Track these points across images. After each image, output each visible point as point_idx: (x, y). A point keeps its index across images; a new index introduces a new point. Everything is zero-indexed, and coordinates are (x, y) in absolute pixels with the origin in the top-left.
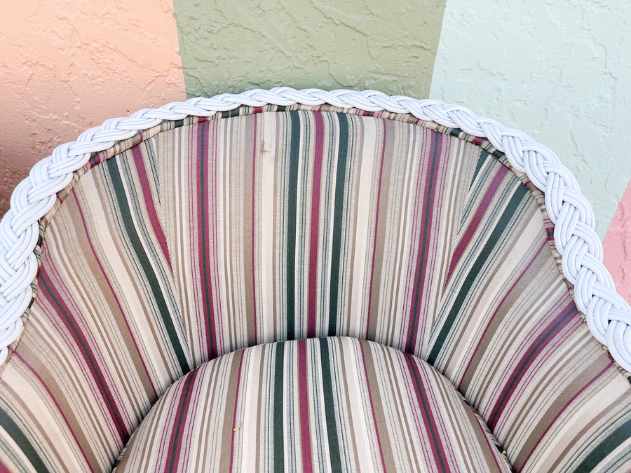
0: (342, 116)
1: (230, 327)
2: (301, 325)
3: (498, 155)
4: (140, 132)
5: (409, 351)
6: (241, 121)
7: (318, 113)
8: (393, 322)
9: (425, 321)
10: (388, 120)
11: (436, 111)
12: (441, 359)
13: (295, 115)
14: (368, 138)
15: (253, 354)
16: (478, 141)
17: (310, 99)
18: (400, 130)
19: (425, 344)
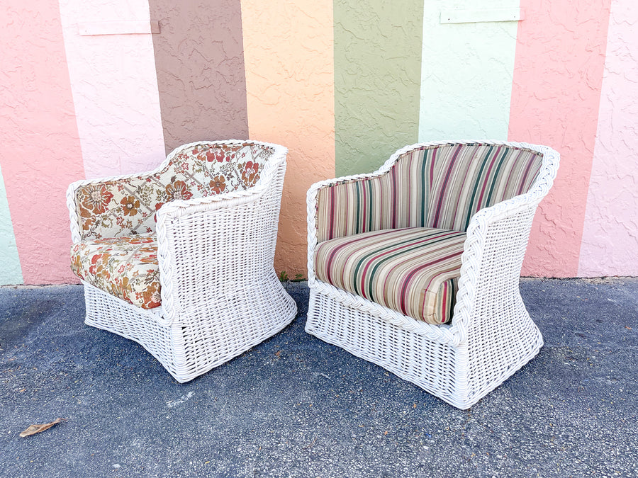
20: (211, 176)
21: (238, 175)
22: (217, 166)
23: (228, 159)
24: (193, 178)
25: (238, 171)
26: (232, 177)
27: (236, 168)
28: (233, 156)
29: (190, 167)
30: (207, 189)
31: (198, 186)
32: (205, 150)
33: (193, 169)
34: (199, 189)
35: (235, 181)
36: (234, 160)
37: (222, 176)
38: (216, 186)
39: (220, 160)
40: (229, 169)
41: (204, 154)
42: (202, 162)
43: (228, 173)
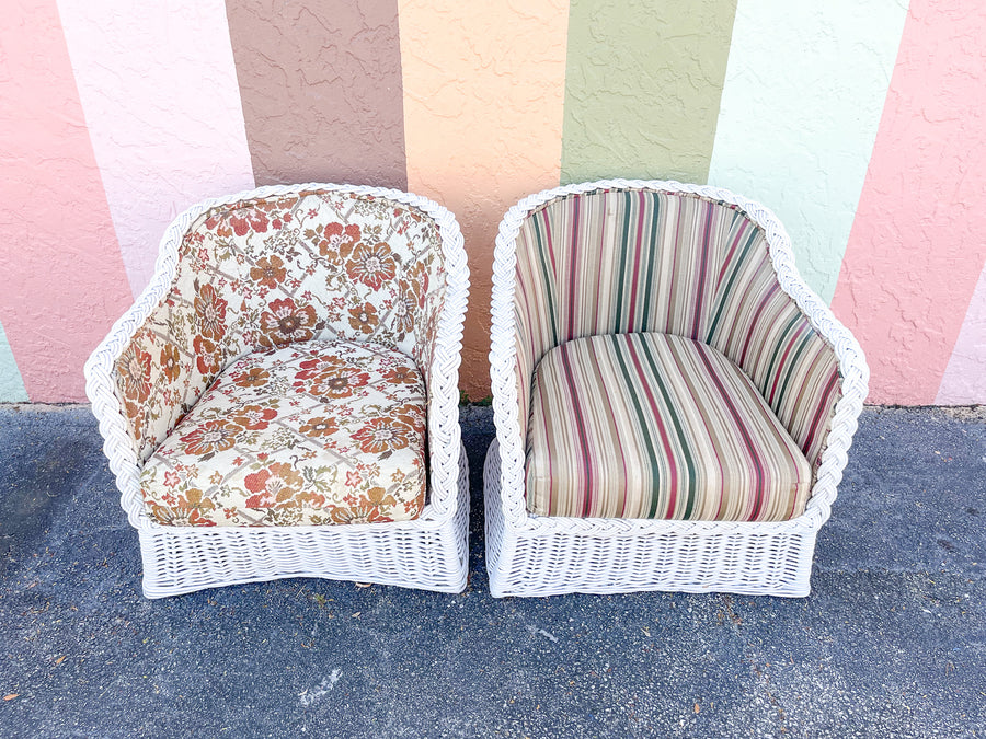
0: (655, 195)
1: (583, 322)
2: (624, 325)
3: (743, 213)
4: (547, 201)
5: (694, 338)
6: (597, 198)
7: (641, 193)
8: (684, 320)
9: (704, 317)
10: (682, 197)
11: (710, 191)
12: (714, 341)
13: (627, 194)
14: (671, 208)
15: (597, 340)
16: (733, 207)
17: (637, 185)
18: (689, 202)
19: (704, 333)
20: (248, 260)
21: (308, 249)
22: (258, 240)
23: (277, 224)
24: (220, 273)
25: (309, 243)
26: (296, 254)
27: (302, 237)
28: (288, 218)
29: (211, 254)
30: (248, 285)
31: (233, 284)
32: (225, 216)
33: (216, 255)
34: (234, 290)
35: (306, 260)
36: (291, 226)
37: (274, 258)
38: (265, 276)
39: (261, 227)
40: (287, 242)
41: (226, 225)
42: (227, 240)
43: (286, 249)
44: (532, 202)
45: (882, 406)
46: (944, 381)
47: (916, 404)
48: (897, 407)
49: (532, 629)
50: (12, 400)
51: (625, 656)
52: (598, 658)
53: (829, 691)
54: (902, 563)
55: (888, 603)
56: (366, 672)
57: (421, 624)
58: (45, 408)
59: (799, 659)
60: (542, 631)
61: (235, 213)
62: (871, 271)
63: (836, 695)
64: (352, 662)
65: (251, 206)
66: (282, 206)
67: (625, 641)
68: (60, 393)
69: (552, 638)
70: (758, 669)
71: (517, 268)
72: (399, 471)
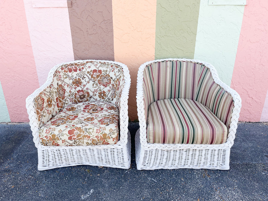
0: (180, 62)
1: (162, 95)
2: (173, 96)
3: (204, 65)
4: (151, 63)
5: (192, 99)
6: (164, 63)
7: (176, 62)
8: (189, 95)
9: (195, 94)
10: (187, 62)
11: (195, 60)
12: (198, 100)
13: (173, 62)
14: (184, 65)
15: (166, 100)
16: (201, 64)
17: (175, 59)
18: (189, 64)
19: (195, 98)
20: (72, 79)
21: (88, 76)
22: (74, 74)
23: (80, 70)
24: (64, 82)
25: (88, 75)
26: (85, 78)
27: (86, 73)
28: (83, 68)
29: (62, 77)
30: (71, 86)
31: (67, 85)
32: (66, 67)
33: (63, 77)
34: (68, 87)
35: (87, 79)
36: (84, 70)
37: (79, 79)
38: (76, 83)
39: (76, 71)
40: (82, 74)
41: (66, 69)
42: (66, 74)
43: (82, 76)
44: (148, 63)
45: (246, 122)
46: (262, 115)
47: (255, 121)
48: (250, 122)
49: (149, 179)
50: (6, 122)
51: (177, 186)
52: (169, 186)
53: (237, 195)
54: (255, 161)
55: (252, 171)
56: (101, 190)
57: (117, 177)
58: (15, 124)
59: (228, 187)
60: (152, 179)
61: (69, 66)
62: (239, 83)
63: (239, 196)
64: (97, 187)
65: (73, 65)
66: (81, 65)
67: (176, 182)
68: (19, 119)
69: (155, 181)
70: (216, 189)
71: (143, 78)
72: (111, 129)
